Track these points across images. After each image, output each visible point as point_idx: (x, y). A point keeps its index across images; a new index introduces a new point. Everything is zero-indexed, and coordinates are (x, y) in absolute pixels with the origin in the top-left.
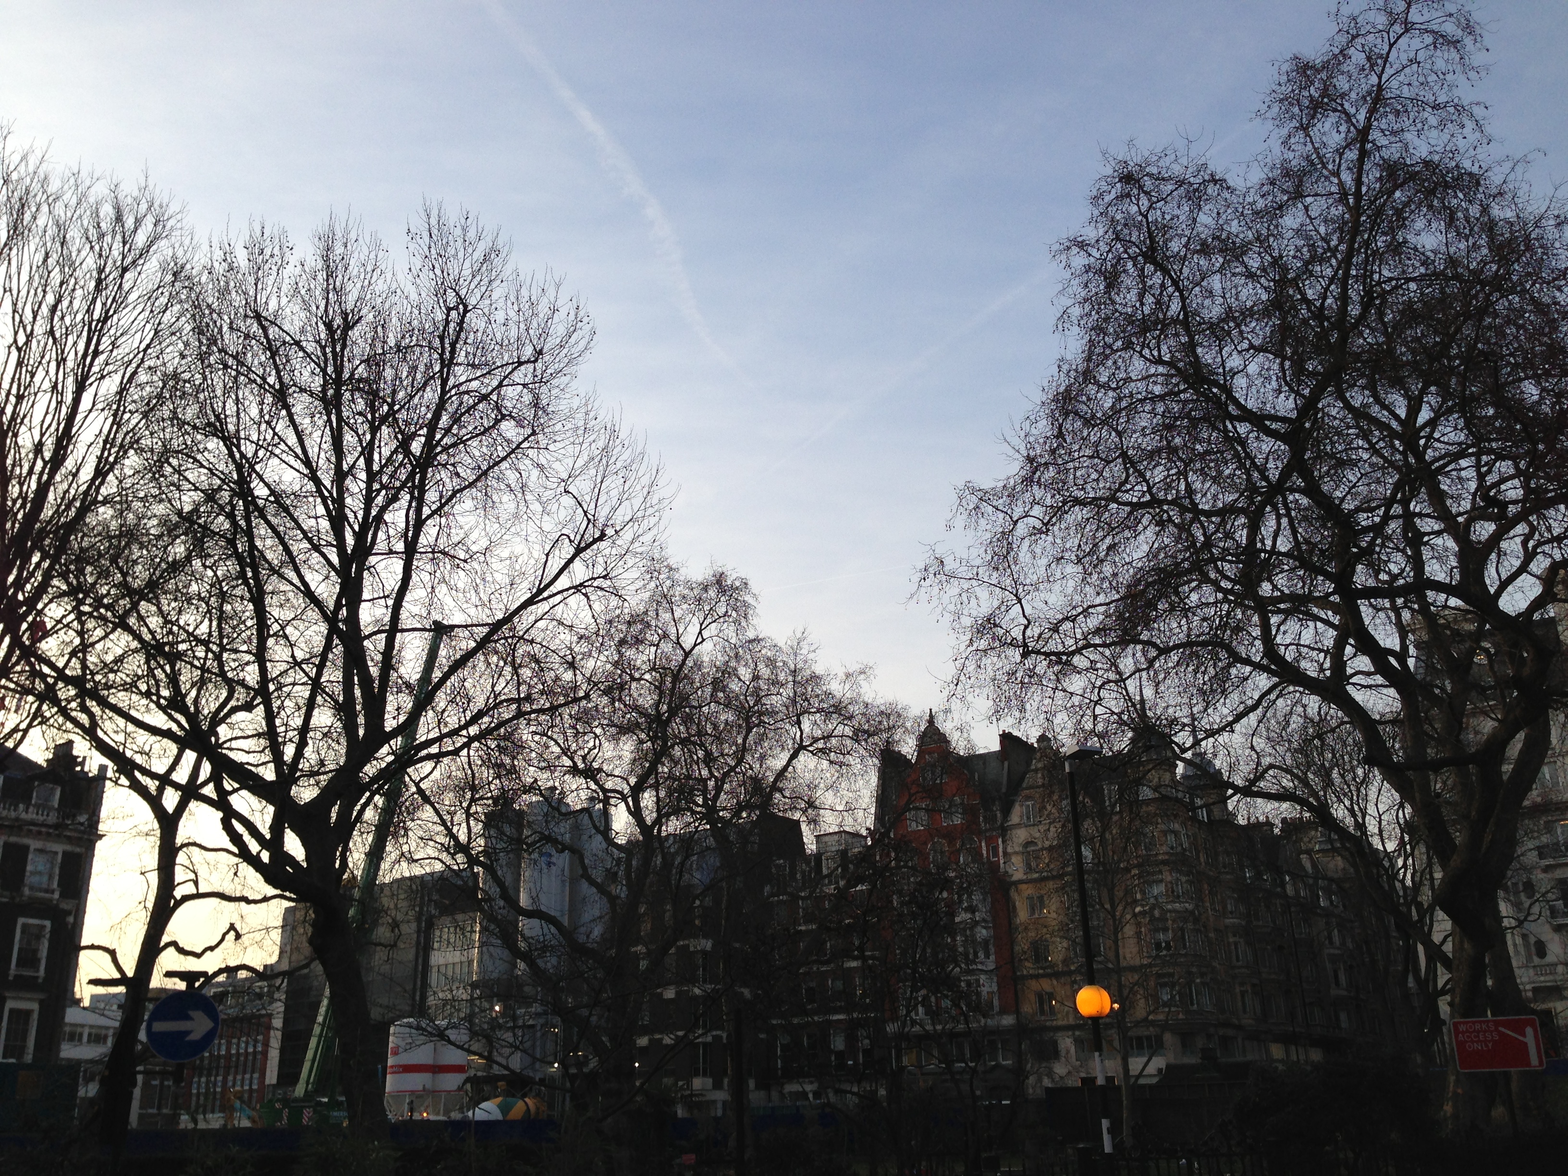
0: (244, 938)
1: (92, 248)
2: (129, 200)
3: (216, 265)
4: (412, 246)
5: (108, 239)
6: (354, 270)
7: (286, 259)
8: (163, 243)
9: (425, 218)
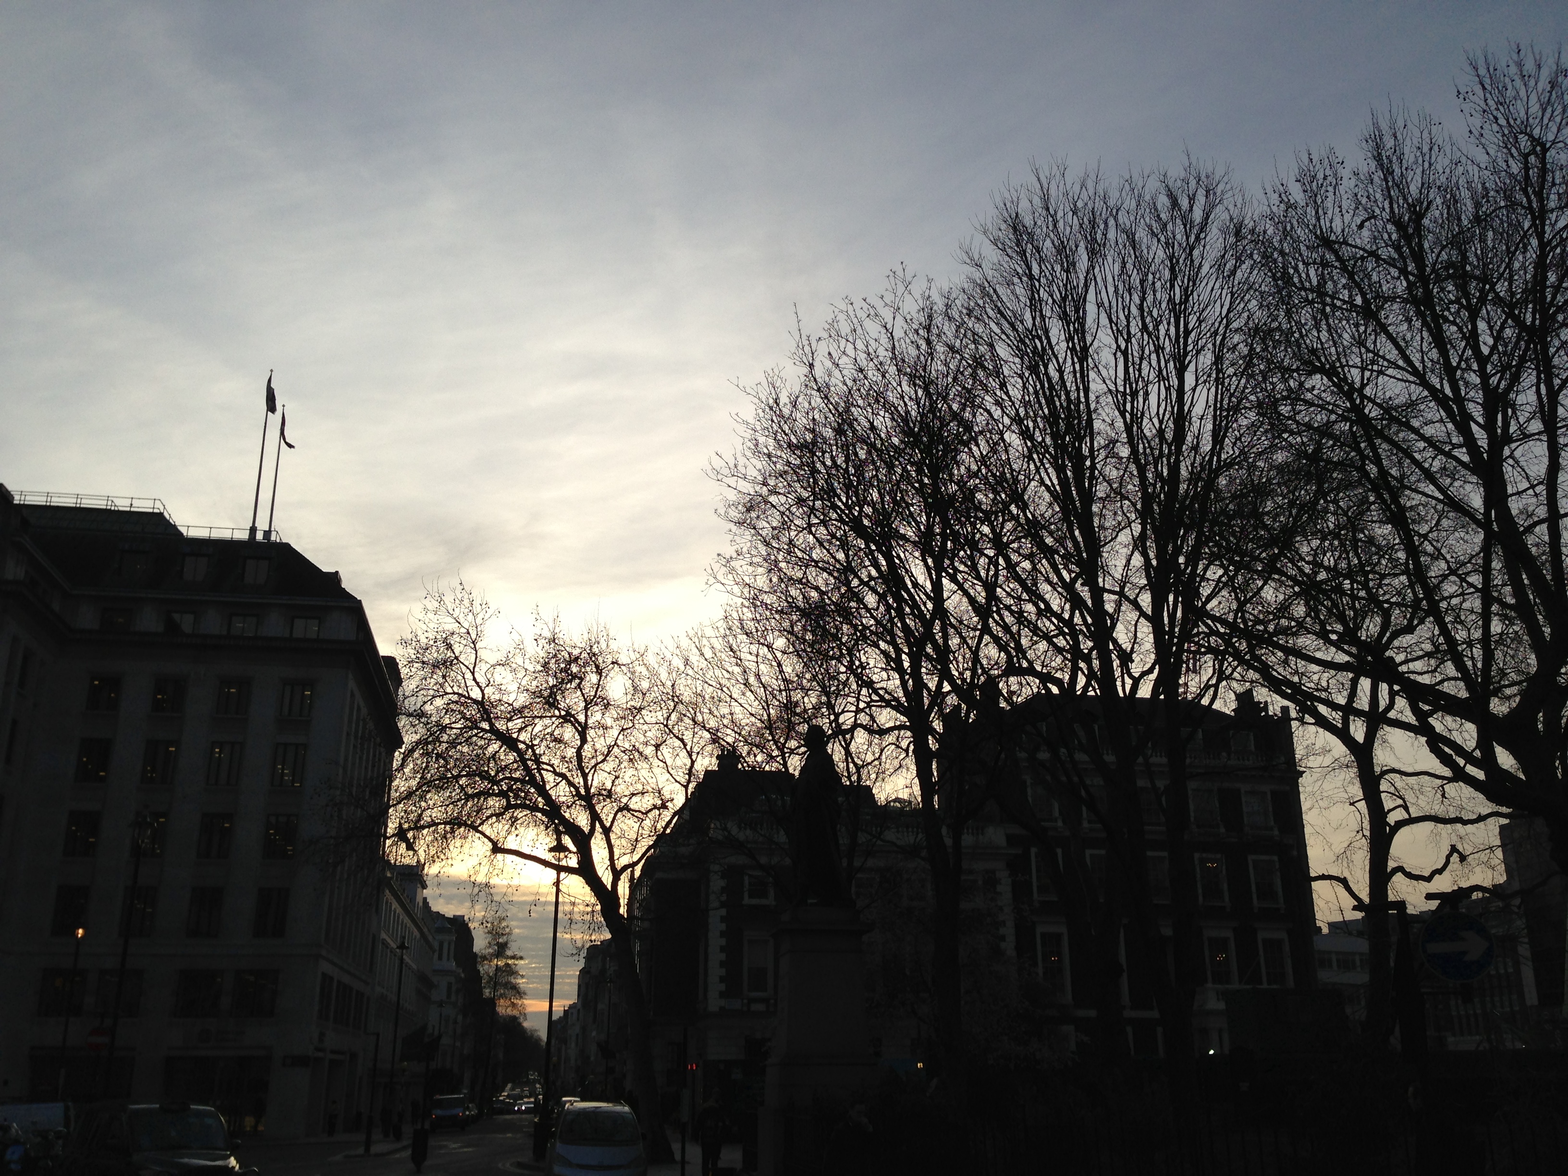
0: (1470, 859)
1: (1159, 240)
2: (1179, 183)
3: (1275, 209)
4: (1466, 107)
5: (1170, 227)
6: (1410, 157)
7: (1339, 175)
8: (1219, 209)
9: (1473, 73)
